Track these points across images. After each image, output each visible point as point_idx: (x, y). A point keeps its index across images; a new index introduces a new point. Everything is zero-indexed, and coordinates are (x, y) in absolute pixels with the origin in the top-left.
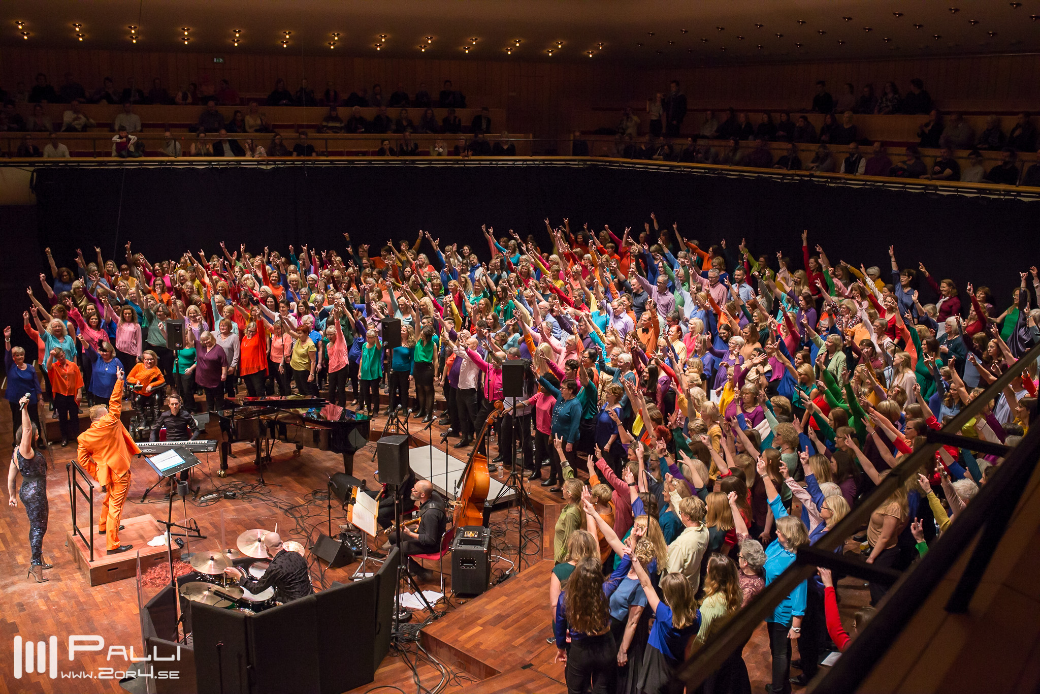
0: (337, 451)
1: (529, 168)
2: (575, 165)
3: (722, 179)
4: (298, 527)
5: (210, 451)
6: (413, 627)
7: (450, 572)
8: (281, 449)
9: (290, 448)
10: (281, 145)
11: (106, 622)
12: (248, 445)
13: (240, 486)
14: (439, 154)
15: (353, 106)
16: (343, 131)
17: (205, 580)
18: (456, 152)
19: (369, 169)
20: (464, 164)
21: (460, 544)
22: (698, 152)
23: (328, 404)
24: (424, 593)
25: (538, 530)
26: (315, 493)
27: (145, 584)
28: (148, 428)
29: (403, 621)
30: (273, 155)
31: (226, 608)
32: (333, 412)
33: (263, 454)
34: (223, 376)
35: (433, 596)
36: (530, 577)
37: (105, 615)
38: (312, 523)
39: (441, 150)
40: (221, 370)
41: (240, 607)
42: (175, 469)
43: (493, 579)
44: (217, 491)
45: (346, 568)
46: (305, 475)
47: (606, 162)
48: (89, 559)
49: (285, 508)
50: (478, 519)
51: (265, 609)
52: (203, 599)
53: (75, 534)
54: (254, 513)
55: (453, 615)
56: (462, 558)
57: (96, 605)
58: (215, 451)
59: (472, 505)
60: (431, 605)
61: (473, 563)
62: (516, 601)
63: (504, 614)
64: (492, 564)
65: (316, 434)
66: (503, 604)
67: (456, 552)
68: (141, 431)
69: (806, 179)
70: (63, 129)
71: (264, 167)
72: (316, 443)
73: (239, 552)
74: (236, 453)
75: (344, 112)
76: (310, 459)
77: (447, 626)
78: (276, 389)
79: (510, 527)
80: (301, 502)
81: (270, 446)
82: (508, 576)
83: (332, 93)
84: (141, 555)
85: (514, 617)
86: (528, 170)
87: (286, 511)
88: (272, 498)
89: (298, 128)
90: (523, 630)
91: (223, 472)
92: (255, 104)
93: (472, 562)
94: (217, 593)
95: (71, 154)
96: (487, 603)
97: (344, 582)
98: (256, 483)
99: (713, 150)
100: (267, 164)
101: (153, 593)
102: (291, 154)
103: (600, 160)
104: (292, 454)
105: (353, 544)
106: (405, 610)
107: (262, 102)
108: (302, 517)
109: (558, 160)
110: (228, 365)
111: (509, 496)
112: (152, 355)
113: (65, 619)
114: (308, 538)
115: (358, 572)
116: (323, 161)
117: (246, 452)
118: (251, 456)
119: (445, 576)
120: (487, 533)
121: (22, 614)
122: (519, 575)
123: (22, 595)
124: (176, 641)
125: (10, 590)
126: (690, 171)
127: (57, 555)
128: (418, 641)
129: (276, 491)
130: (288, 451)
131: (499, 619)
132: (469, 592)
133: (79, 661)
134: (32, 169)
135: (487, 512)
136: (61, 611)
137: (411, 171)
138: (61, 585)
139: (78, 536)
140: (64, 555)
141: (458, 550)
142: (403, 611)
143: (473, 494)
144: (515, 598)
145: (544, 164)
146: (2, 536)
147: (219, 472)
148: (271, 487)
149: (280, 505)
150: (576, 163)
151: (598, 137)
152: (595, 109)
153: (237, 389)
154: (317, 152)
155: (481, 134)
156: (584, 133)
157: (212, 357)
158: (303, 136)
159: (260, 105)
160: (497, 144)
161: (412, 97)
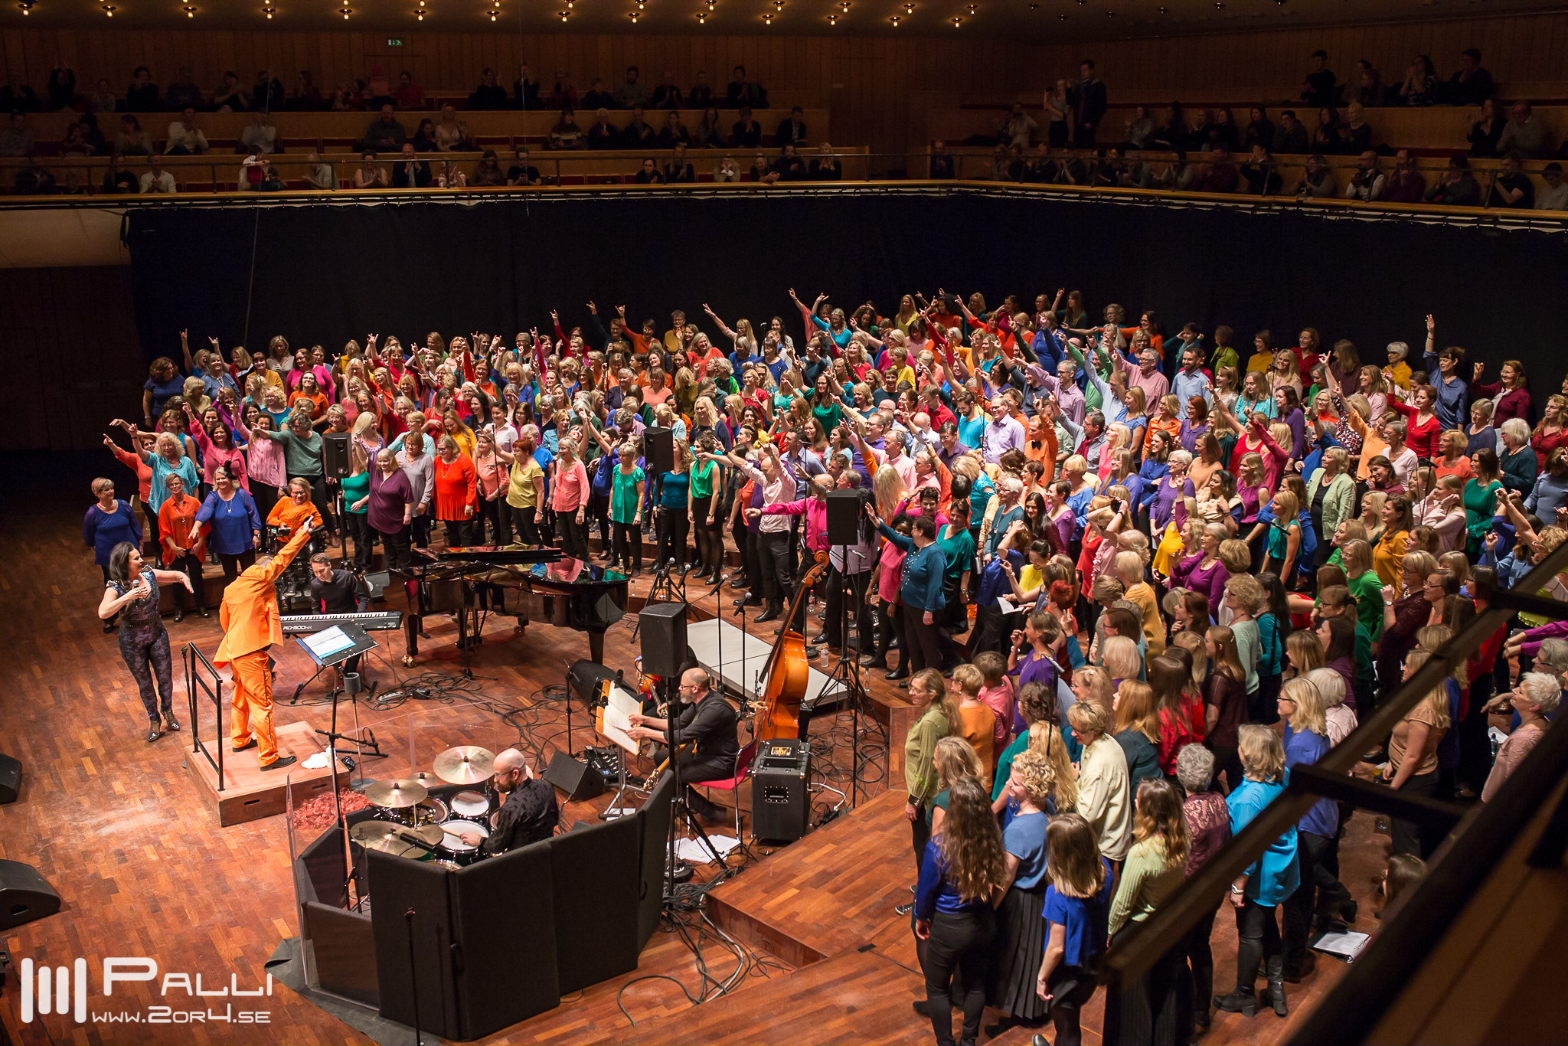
0: (579, 628)
1: (865, 198)
2: (934, 193)
3: (1160, 211)
4: (523, 741)
5: (392, 629)
6: (694, 889)
7: (750, 807)
8: (496, 625)
9: (510, 623)
11: (243, 879)
12: (448, 619)
13: (435, 680)
14: (728, 179)
15: (597, 108)
16: (582, 147)
17: (387, 819)
18: (754, 175)
19: (623, 205)
20: (766, 194)
21: (765, 765)
22: (1123, 171)
24: (711, 838)
25: (881, 745)
26: (547, 690)
27: (300, 823)
28: (300, 595)
29: (680, 880)
30: (477, 185)
31: (419, 859)
32: (572, 569)
33: (470, 633)
34: (406, 518)
35: (725, 844)
36: (869, 815)
37: (243, 869)
38: (543, 735)
39: (731, 173)
40: (404, 507)
41: (438, 858)
42: (340, 654)
43: (814, 818)
44: (403, 687)
45: (595, 801)
46: (532, 663)
47: (982, 187)
48: (217, 787)
49: (503, 712)
50: (792, 728)
51: (475, 861)
52: (384, 845)
53: (196, 750)
54: (457, 720)
55: (754, 872)
56: (767, 787)
57: (229, 854)
58: (398, 628)
59: (782, 707)
60: (722, 856)
61: (785, 794)
62: (849, 851)
63: (831, 870)
64: (813, 795)
65: (548, 602)
66: (831, 854)
67: (758, 780)
68: (289, 599)
69: (1291, 208)
70: (168, 150)
71: (464, 203)
72: (548, 615)
73: (436, 778)
74: (431, 631)
75: (583, 118)
76: (540, 639)
77: (747, 888)
78: (488, 536)
79: (839, 741)
80: (527, 703)
81: (480, 621)
82: (837, 814)
83: (564, 89)
84: (292, 782)
85: (846, 875)
86: (864, 202)
87: (505, 717)
88: (484, 698)
89: (516, 143)
90: (861, 894)
91: (410, 660)
92: (450, 108)
93: (783, 792)
94: (405, 838)
95: (179, 189)
96: (806, 854)
97: (591, 822)
98: (459, 676)
99: (1146, 166)
100: (470, 199)
101: (311, 836)
102: (505, 182)
103: (973, 186)
104: (513, 632)
105: (605, 766)
106: (683, 863)
107: (460, 105)
108: (528, 725)
109: (909, 186)
110: (415, 501)
111: (837, 694)
112: (303, 486)
113: (185, 875)
114: (538, 756)
115: (614, 807)
116: (554, 193)
117: (444, 630)
118: (452, 636)
119: (742, 814)
120: (804, 749)
121: (122, 866)
122: (853, 813)
123: (122, 837)
124: (346, 908)
125: (105, 831)
126: (1111, 200)
127: (172, 780)
128: (703, 909)
129: (489, 688)
130: (506, 628)
131: (824, 877)
132: (778, 837)
133: (206, 935)
134: (123, 211)
135: (804, 718)
136: (179, 862)
137: (685, 206)
138: (177, 824)
139: (201, 753)
140: (182, 781)
141: (763, 775)
142: (679, 866)
143: (783, 691)
144: (848, 847)
145: (886, 192)
146: (92, 755)
147: (404, 659)
148: (482, 682)
149: (495, 708)
150: (937, 190)
151: (970, 150)
152: (964, 107)
153: (429, 536)
154: (543, 179)
155: (790, 148)
156: (948, 143)
157: (391, 488)
158: (522, 155)
159: (458, 109)
160: (816, 163)
161: (686, 93)
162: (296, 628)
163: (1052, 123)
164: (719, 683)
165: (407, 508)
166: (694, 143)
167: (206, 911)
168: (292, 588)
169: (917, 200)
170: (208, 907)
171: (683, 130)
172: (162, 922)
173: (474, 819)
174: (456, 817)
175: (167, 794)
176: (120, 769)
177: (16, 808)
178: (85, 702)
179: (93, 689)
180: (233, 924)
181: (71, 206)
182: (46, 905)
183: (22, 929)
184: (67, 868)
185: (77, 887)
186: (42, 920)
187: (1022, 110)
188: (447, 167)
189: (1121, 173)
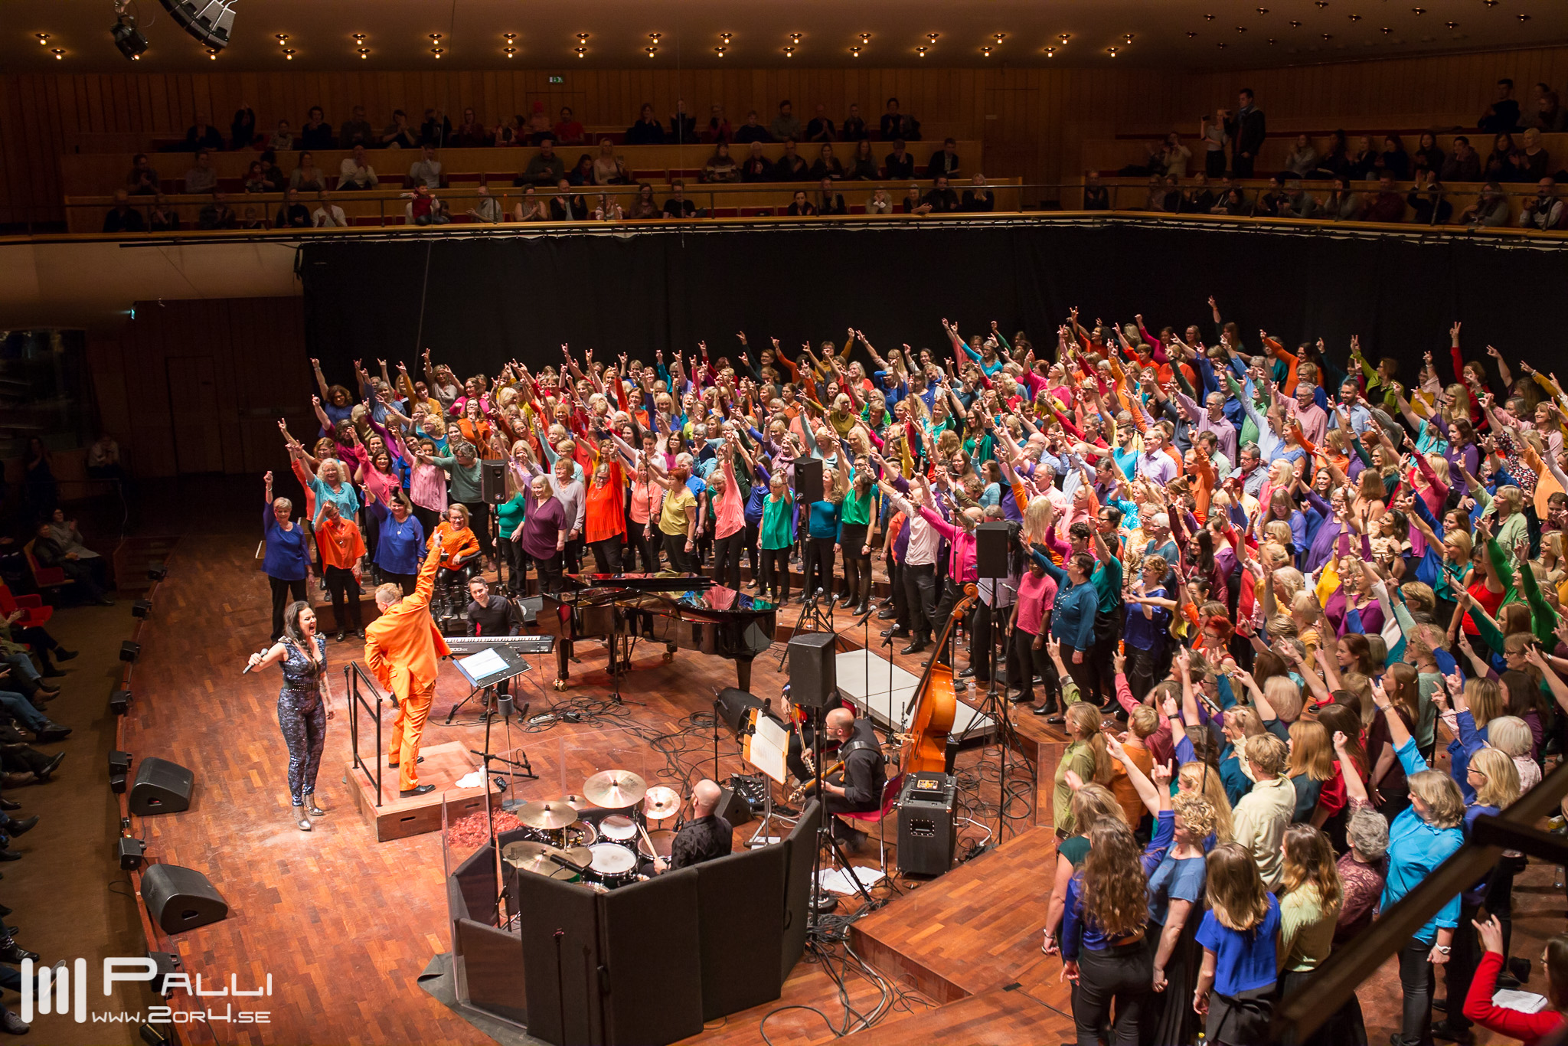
0: (727, 656)
1: (1017, 230)
2: (1087, 224)
3: (1321, 243)
4: (670, 766)
5: (544, 653)
6: (838, 920)
7: (895, 840)
8: (645, 651)
9: (658, 650)
10: (650, 198)
11: (398, 894)
12: (598, 644)
13: (585, 704)
14: (880, 211)
15: (750, 142)
16: (736, 179)
17: (538, 840)
18: (906, 207)
19: (776, 238)
20: (918, 225)
21: (911, 798)
22: (1284, 200)
23: (714, 585)
24: (856, 869)
25: (1029, 781)
26: (694, 717)
27: (453, 841)
28: (456, 617)
29: (824, 911)
30: (633, 218)
31: (568, 880)
32: (723, 598)
33: (619, 659)
34: (559, 544)
35: (869, 876)
36: (1016, 852)
37: (398, 884)
38: (689, 761)
39: (883, 205)
40: (557, 534)
41: (587, 880)
42: (494, 676)
43: (959, 853)
44: (554, 710)
46: (680, 690)
47: (1137, 218)
48: (375, 803)
49: (651, 737)
50: (939, 761)
51: (623, 885)
52: (534, 866)
53: (356, 767)
54: (606, 744)
55: (899, 906)
56: (915, 820)
57: (385, 868)
58: (550, 652)
59: (929, 740)
60: (866, 888)
61: (931, 828)
62: (995, 887)
63: (976, 906)
64: (959, 830)
65: (697, 629)
66: (975, 891)
67: (904, 811)
68: (445, 621)
69: (1461, 238)
70: (340, 185)
71: (621, 235)
72: (696, 642)
73: (585, 801)
74: (581, 655)
75: (738, 151)
76: (689, 668)
77: (891, 921)
78: (639, 563)
79: (986, 775)
80: (675, 729)
81: (630, 647)
82: (983, 850)
84: (448, 800)
85: (992, 911)
86: (1017, 233)
87: (653, 742)
88: (632, 723)
89: (672, 176)
90: (1007, 932)
91: (561, 683)
92: (607, 143)
93: (928, 826)
94: (555, 859)
95: (350, 222)
96: (951, 889)
98: (608, 700)
99: (1307, 196)
100: (627, 231)
101: (464, 855)
102: (660, 215)
103: (1127, 217)
104: (661, 659)
105: (751, 794)
106: (827, 894)
107: (618, 139)
108: (675, 751)
109: (1062, 218)
110: (568, 527)
111: (985, 728)
112: (461, 511)
113: (344, 887)
115: (759, 835)
116: (708, 225)
117: (594, 655)
118: (602, 661)
119: (887, 846)
120: (951, 782)
121: (285, 876)
122: (999, 849)
123: (285, 849)
124: (496, 926)
125: (269, 842)
126: (1271, 230)
127: (332, 795)
128: (846, 941)
129: (637, 713)
130: (655, 654)
131: (969, 913)
132: (923, 871)
133: (362, 947)
134: (297, 244)
135: (951, 752)
136: (338, 875)
137: (838, 237)
138: (336, 838)
139: (361, 770)
140: (342, 796)
141: (908, 808)
142: (824, 896)
143: (931, 724)
144: (994, 883)
145: (1040, 223)
146: (257, 766)
147: (556, 683)
148: (630, 707)
149: (644, 734)
150: (1090, 220)
151: (1124, 180)
152: (1118, 137)
153: (581, 562)
154: (697, 211)
155: (943, 180)
156: (1102, 174)
157: (545, 515)
158: (678, 188)
159: (615, 144)
160: (968, 194)
161: (839, 126)
163: (1210, 153)
164: (866, 714)
165: (561, 535)
167: (363, 923)
168: (449, 610)
169: (1070, 231)
170: (365, 919)
171: (836, 162)
172: (321, 932)
173: (622, 843)
174: (604, 840)
177: (189, 816)
178: (252, 717)
179: (261, 703)
180: (388, 938)
181: (250, 239)
182: (214, 911)
183: (191, 933)
184: (234, 876)
185: (244, 894)
186: (211, 926)
187: (1176, 142)
188: (604, 200)
189: (1281, 203)
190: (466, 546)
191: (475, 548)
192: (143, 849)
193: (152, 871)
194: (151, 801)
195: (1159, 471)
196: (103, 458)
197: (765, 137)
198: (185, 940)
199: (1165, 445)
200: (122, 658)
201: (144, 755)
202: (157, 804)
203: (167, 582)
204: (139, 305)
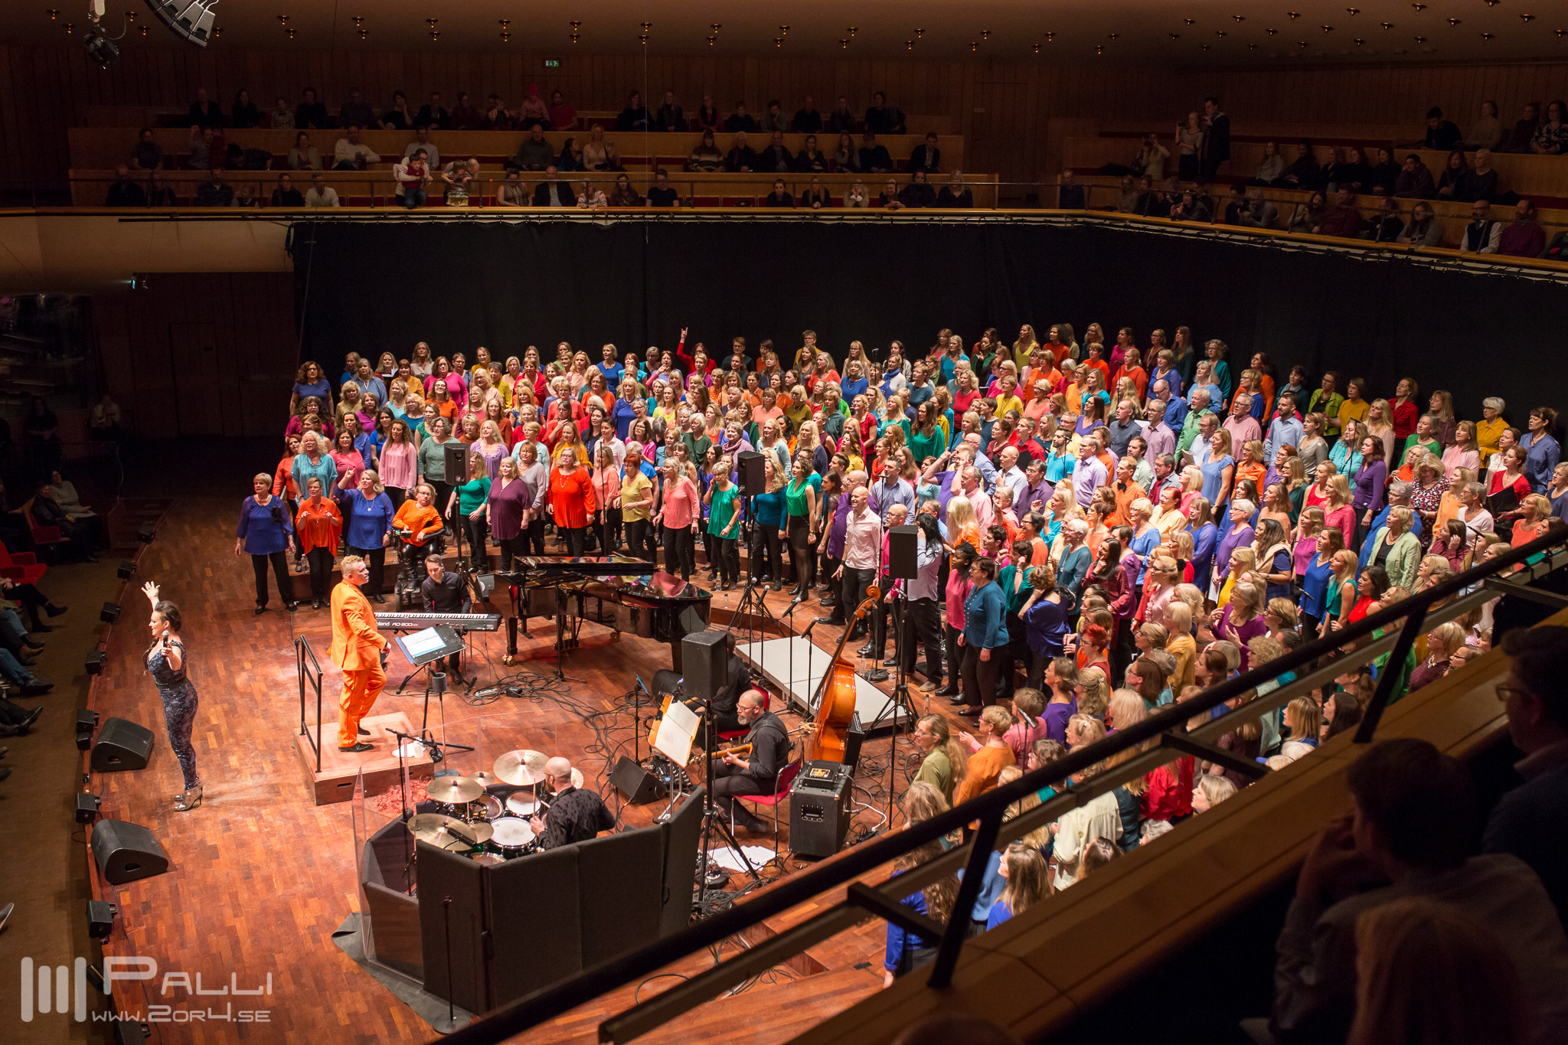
0: (662, 639)
1: (989, 227)
2: (1062, 223)
3: (1273, 253)
4: (598, 743)
5: (492, 629)
6: (726, 895)
7: (787, 820)
8: (590, 631)
9: (603, 631)
10: (629, 188)
11: (327, 855)
12: (548, 621)
13: (530, 680)
14: (857, 205)
15: (737, 131)
16: (721, 168)
17: (444, 812)
18: (882, 201)
19: (752, 230)
20: (892, 220)
21: (804, 785)
24: (744, 848)
26: (630, 695)
27: (385, 807)
29: (712, 887)
30: (617, 205)
31: (459, 852)
33: (567, 636)
34: (524, 523)
35: (759, 855)
37: (328, 845)
38: (618, 739)
39: (860, 198)
42: (431, 654)
43: (850, 837)
44: (499, 684)
45: (653, 806)
46: (621, 668)
47: (1106, 218)
48: (315, 768)
49: (586, 714)
50: (836, 750)
52: (435, 838)
53: (303, 734)
54: (537, 720)
56: (805, 806)
57: (319, 831)
58: (495, 630)
59: (830, 730)
60: (755, 867)
61: (820, 813)
64: (851, 814)
65: (634, 614)
67: (796, 796)
68: (409, 594)
69: (1400, 256)
70: (335, 165)
71: (602, 223)
74: (533, 631)
75: (724, 140)
76: (631, 649)
80: (609, 707)
81: (577, 625)
82: (874, 835)
83: (710, 112)
86: (988, 230)
87: (587, 719)
88: (571, 700)
89: (658, 164)
91: (510, 658)
92: (598, 129)
93: (818, 812)
94: (452, 832)
95: (342, 202)
97: (645, 825)
98: (552, 677)
99: (1268, 205)
100: (607, 218)
102: (642, 203)
103: (1097, 217)
104: (606, 640)
105: (668, 773)
106: (718, 871)
107: (610, 126)
108: (606, 729)
109: (1032, 215)
111: (895, 718)
112: (429, 488)
113: (278, 847)
114: (609, 759)
115: (667, 813)
116: (683, 213)
117: (545, 631)
118: (551, 638)
119: (781, 826)
120: (844, 772)
121: (226, 834)
123: (230, 809)
125: (216, 802)
126: (1227, 239)
127: (280, 758)
129: (577, 690)
130: (602, 634)
132: (813, 853)
133: (286, 903)
134: (289, 223)
135: (854, 743)
136: (274, 835)
137: (812, 230)
138: (279, 800)
139: (306, 736)
140: (289, 760)
141: (801, 793)
142: (715, 873)
143: (833, 714)
145: (1011, 221)
146: (216, 729)
147: (504, 658)
148: (571, 684)
149: (580, 710)
150: (1063, 220)
151: (1101, 180)
152: (1102, 135)
154: (680, 200)
155: (920, 174)
157: (511, 495)
158: (661, 177)
159: (607, 130)
160: (946, 190)
161: (825, 117)
162: (404, 624)
163: (1183, 156)
164: (790, 698)
165: (524, 511)
166: (830, 166)
167: (290, 881)
169: (1041, 229)
170: (293, 878)
171: (819, 156)
172: (251, 889)
174: (510, 814)
175: (274, 772)
176: (237, 744)
177: (145, 774)
178: (217, 680)
179: (227, 668)
180: (311, 895)
181: (244, 217)
182: (158, 865)
183: (133, 884)
184: (179, 833)
185: (185, 850)
186: (152, 878)
187: (1156, 141)
188: (588, 186)
189: (1242, 211)
190: (430, 524)
191: (438, 526)
192: (98, 805)
193: (102, 826)
194: (111, 759)
195: (1089, 477)
196: (104, 420)
197: (753, 127)
198: (127, 890)
199: (1099, 451)
200: (102, 619)
201: (112, 714)
202: (117, 762)
203: (155, 545)
204: (139, 277)
